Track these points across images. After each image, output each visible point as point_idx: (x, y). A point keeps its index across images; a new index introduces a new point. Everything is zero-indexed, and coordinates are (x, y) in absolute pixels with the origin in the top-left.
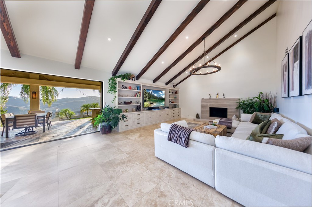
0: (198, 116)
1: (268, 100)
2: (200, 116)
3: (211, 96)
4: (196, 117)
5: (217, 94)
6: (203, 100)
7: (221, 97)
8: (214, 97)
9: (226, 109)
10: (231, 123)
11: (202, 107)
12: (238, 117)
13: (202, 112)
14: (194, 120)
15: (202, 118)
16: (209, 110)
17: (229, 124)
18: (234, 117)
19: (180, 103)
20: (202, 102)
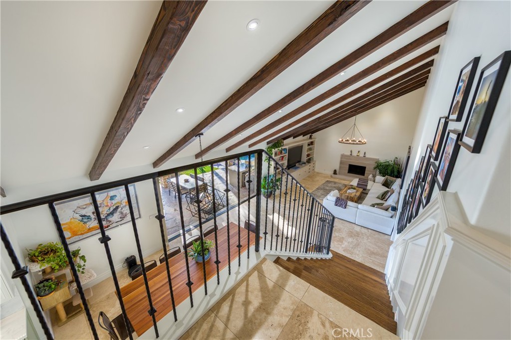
0: (335, 173)
1: (399, 165)
2: (337, 172)
3: (353, 152)
4: (333, 173)
5: (359, 152)
6: (343, 156)
7: (362, 155)
8: (355, 154)
9: (365, 168)
10: (367, 186)
11: (341, 163)
12: (374, 176)
13: (340, 168)
14: (331, 176)
15: (339, 174)
16: (348, 167)
17: (365, 187)
18: (370, 176)
19: (315, 156)
20: (341, 158)
